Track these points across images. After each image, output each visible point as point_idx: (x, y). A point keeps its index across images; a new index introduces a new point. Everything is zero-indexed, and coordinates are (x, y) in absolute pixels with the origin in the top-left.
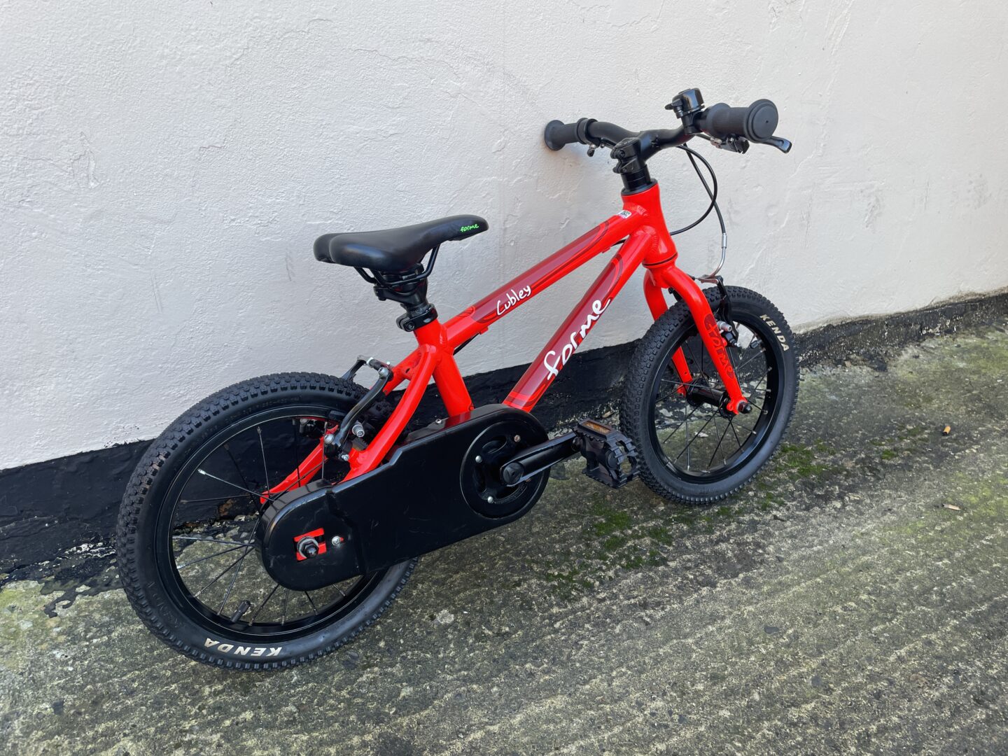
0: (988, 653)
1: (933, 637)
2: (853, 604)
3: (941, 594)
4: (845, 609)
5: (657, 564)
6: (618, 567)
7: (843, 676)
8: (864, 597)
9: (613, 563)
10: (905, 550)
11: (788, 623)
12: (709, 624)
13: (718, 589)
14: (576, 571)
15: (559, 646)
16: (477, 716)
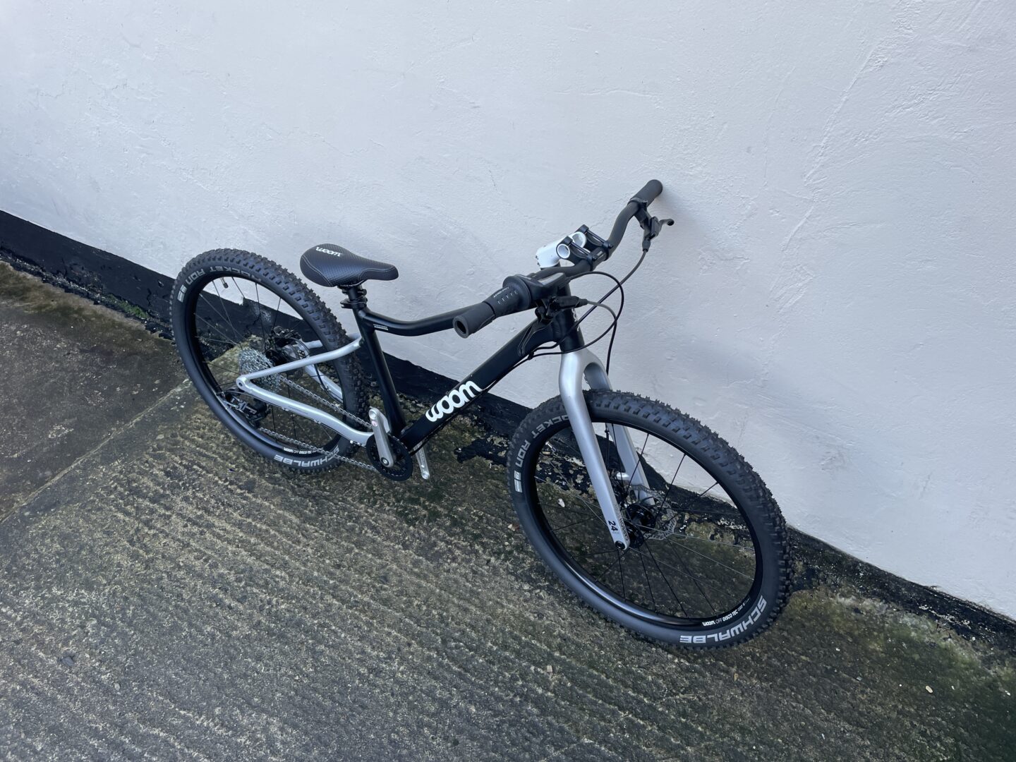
0: (414, 672)
1: (416, 646)
2: (424, 608)
3: (457, 647)
4: (417, 605)
5: (407, 523)
6: (395, 509)
8: (433, 611)
9: (395, 507)
10: (496, 626)
11: (392, 584)
12: (374, 555)
13: (403, 551)
14: (382, 495)
15: (328, 509)
16: (277, 500)
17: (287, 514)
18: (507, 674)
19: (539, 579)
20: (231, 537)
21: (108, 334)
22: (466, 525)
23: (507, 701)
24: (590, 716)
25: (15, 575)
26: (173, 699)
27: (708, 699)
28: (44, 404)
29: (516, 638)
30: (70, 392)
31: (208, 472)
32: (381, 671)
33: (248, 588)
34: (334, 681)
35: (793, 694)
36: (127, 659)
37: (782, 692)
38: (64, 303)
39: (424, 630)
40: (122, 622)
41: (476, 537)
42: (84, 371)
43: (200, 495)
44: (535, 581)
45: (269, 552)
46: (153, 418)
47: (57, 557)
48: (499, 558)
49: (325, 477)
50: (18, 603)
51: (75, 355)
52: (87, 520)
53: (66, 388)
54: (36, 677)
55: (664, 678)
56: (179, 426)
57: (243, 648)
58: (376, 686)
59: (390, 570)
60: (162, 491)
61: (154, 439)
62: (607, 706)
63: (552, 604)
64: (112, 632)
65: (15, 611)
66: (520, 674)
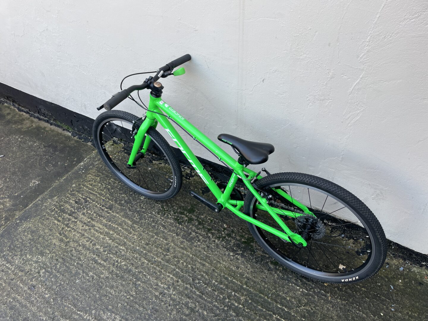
0: (179, 295)
1: (180, 282)
2: (185, 264)
3: (199, 283)
4: (182, 263)
5: (179, 223)
6: (173, 217)
7: (158, 266)
8: (189, 266)
9: (174, 216)
10: (217, 273)
11: (171, 253)
12: (163, 239)
13: (176, 237)
14: (167, 211)
15: (144, 217)
16: (122, 214)
17: (126, 220)
18: (221, 296)
19: (237, 250)
20: (102, 231)
21: (56, 138)
22: (205, 224)
23: (221, 309)
24: (259, 317)
25: (12, 249)
26: (75, 306)
27: (316, 309)
28: (29, 171)
29: (226, 279)
30: (40, 165)
31: (93, 201)
32: (165, 294)
33: (108, 255)
34: (144, 299)
35: (357, 307)
36: (56, 288)
37: (352, 306)
38: (38, 125)
39: (185, 274)
40: (55, 271)
41: (209, 230)
42: (46, 155)
43: (89, 212)
44: (236, 251)
45: (117, 238)
46: (71, 177)
47: (30, 241)
48: (219, 240)
49: (143, 203)
50: (13, 262)
51: (42, 148)
52: (42, 224)
53: (38, 163)
54: (19, 295)
55: (295, 298)
56: (82, 180)
57: (105, 282)
58: (162, 301)
59: (171, 245)
60: (73, 210)
61: (71, 187)
62: (268, 312)
63: (243, 262)
64: (50, 275)
65: (12, 265)
66: (228, 296)
